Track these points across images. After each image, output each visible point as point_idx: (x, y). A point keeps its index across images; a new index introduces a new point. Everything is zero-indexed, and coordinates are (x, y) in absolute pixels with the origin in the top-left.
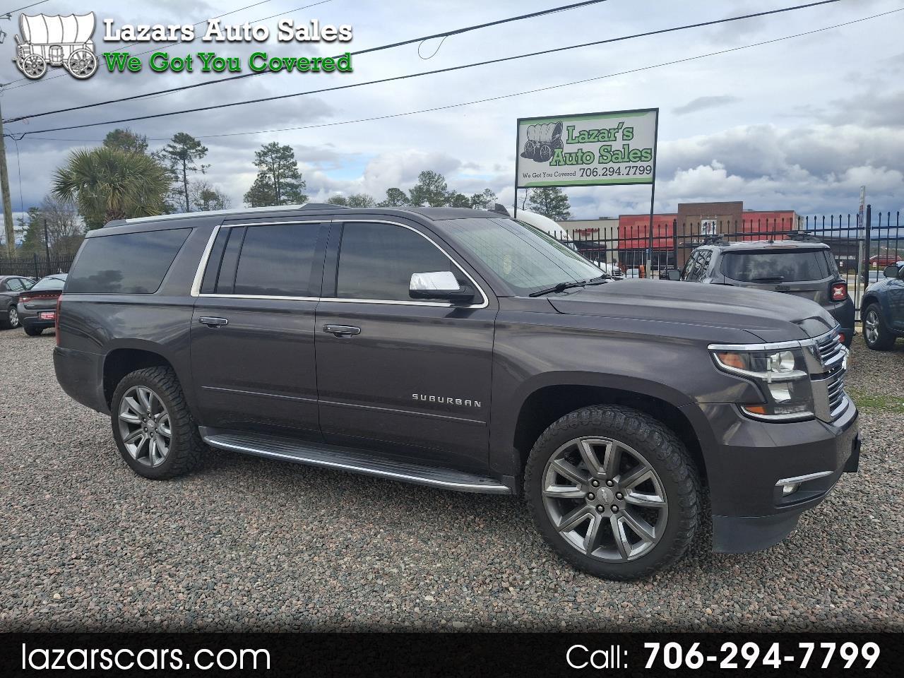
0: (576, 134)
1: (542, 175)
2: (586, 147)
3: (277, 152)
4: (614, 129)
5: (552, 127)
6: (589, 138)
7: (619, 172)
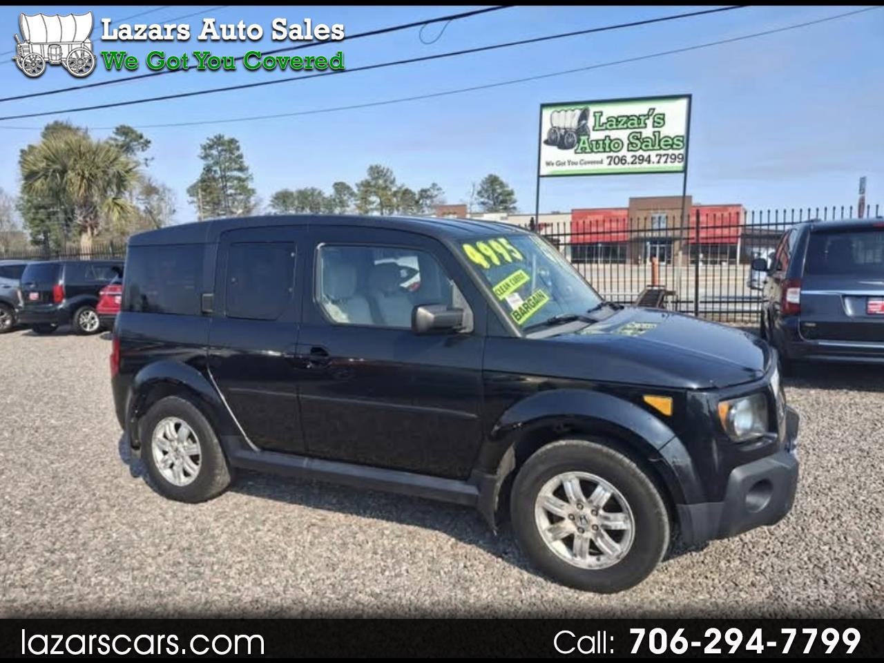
3: (223, 144)
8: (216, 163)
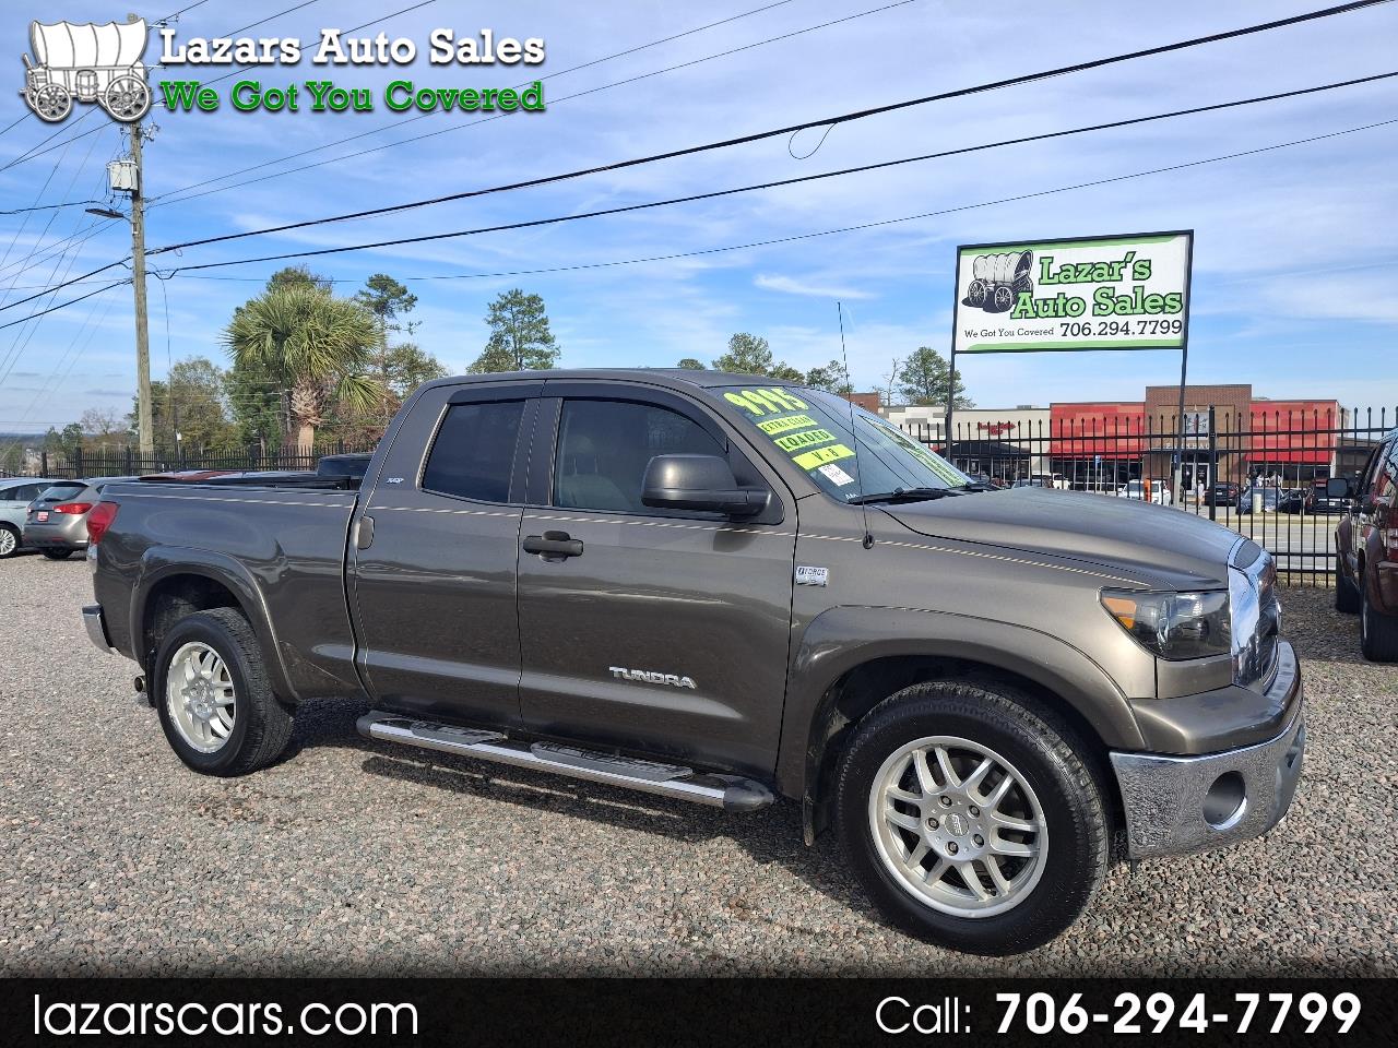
0: (1055, 269)
1: (998, 333)
2: (1071, 291)
3: (520, 304)
4: (1119, 262)
5: (1016, 259)
6: (1075, 277)
7: (1127, 330)
8: (510, 331)
